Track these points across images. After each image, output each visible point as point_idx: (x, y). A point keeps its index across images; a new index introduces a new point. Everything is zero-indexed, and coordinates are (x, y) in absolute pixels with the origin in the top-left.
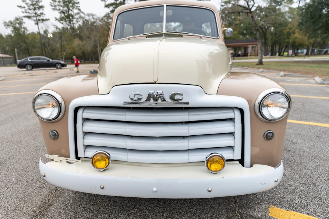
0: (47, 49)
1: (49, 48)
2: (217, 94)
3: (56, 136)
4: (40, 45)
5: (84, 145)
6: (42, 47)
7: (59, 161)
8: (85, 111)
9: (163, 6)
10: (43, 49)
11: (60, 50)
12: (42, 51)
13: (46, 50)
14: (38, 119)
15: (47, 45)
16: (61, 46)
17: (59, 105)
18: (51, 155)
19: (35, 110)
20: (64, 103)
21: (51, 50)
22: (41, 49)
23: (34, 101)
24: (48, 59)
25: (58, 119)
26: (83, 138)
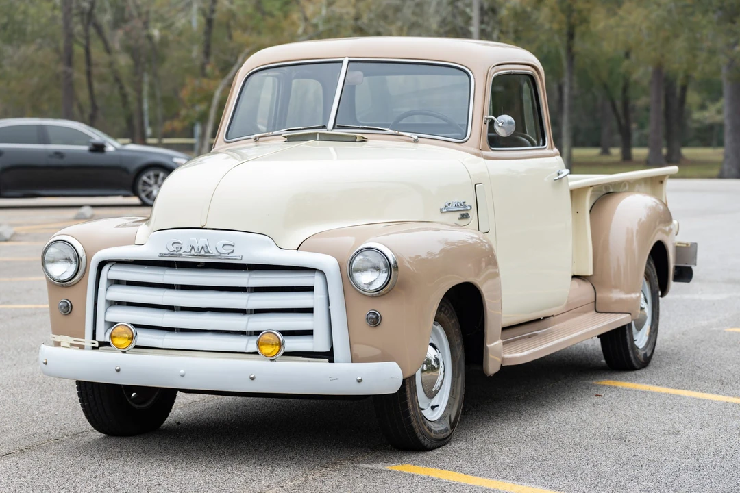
0: (108, 50)
1: (117, 39)
2: (297, 249)
3: (68, 309)
4: (59, 14)
5: (105, 321)
6: (70, 36)
7: (68, 346)
8: (113, 268)
9: (341, 62)
10: (79, 50)
11: (196, 52)
12: (69, 60)
13: (97, 52)
14: (44, 278)
15: (106, 18)
16: (210, 22)
17: (78, 260)
18: (58, 334)
19: (44, 264)
20: (86, 257)
21: (132, 51)
22: (62, 44)
23: (46, 251)
24: (97, 136)
25: (73, 281)
26: (106, 311)
